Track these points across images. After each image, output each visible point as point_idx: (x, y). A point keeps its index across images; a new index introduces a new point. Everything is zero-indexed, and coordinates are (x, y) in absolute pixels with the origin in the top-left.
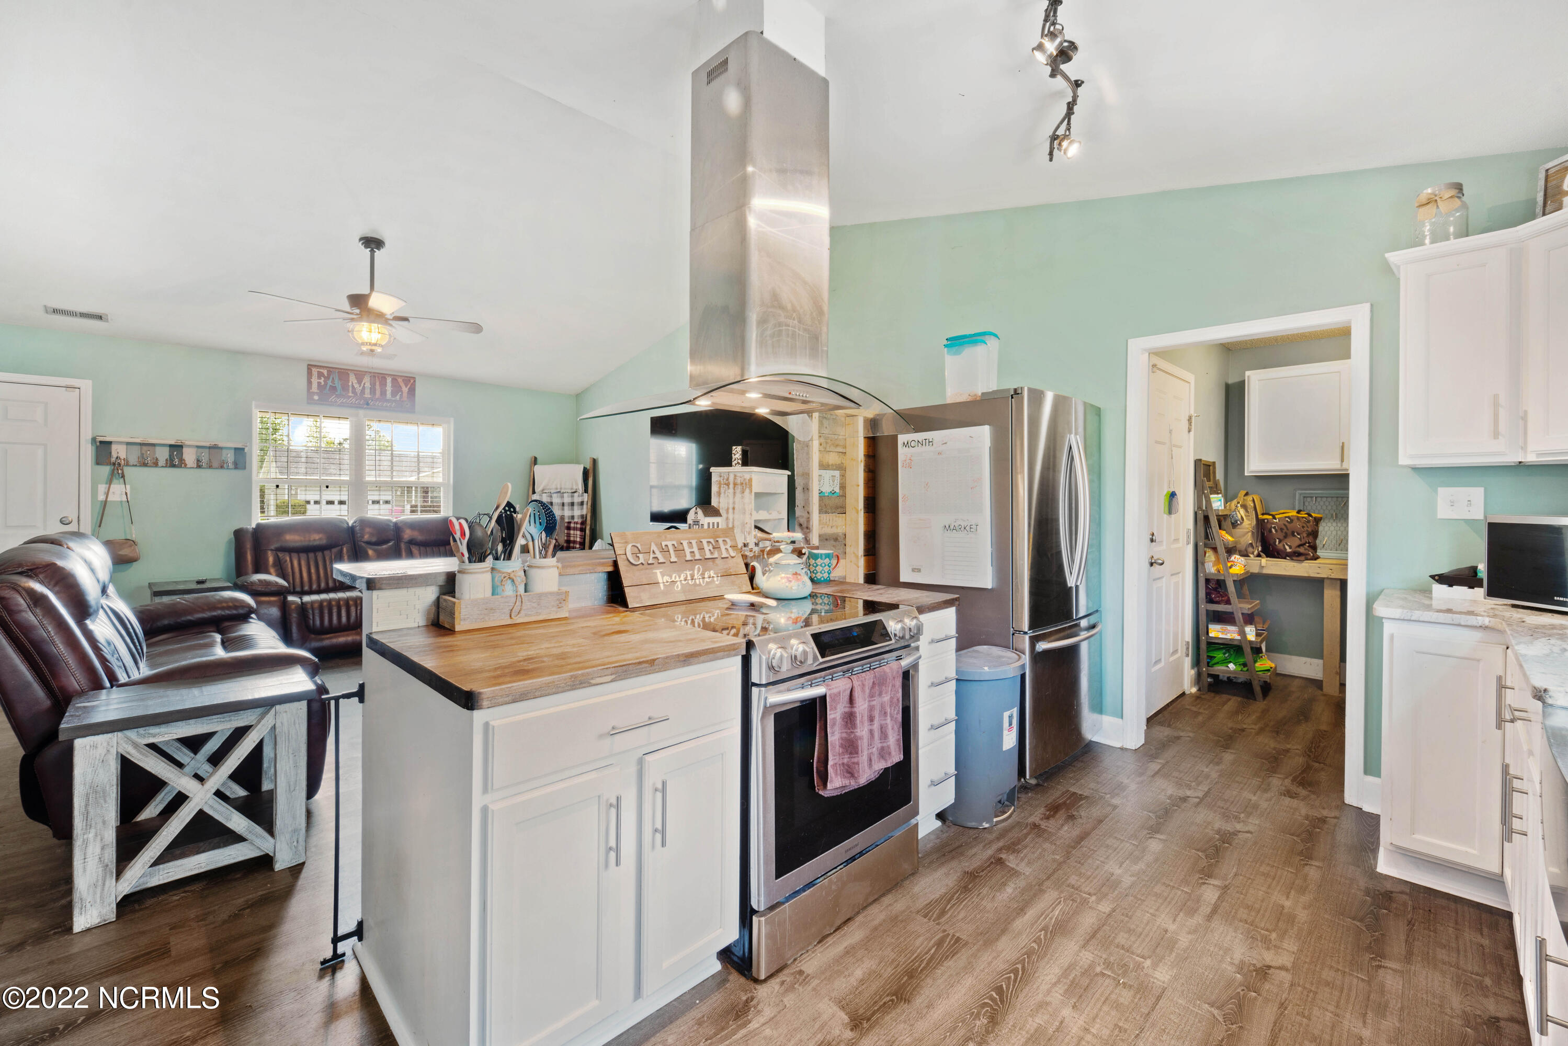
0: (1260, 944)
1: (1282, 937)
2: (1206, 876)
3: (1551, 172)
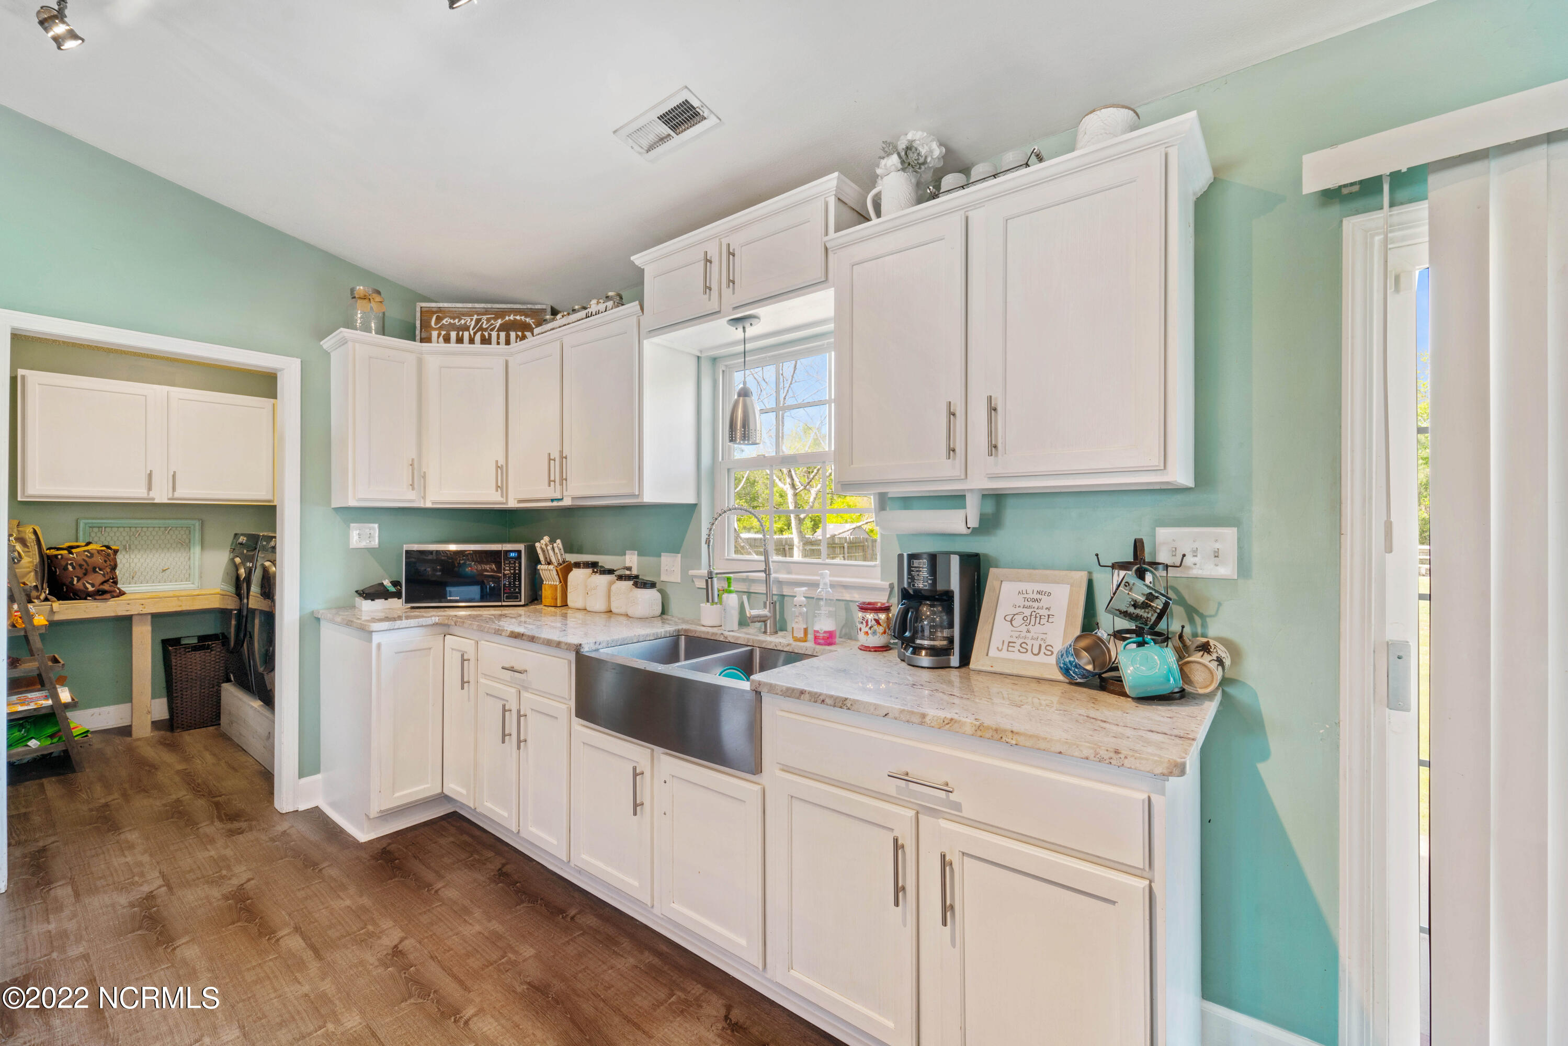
0: (371, 940)
1: (375, 924)
2: (270, 935)
3: (424, 309)
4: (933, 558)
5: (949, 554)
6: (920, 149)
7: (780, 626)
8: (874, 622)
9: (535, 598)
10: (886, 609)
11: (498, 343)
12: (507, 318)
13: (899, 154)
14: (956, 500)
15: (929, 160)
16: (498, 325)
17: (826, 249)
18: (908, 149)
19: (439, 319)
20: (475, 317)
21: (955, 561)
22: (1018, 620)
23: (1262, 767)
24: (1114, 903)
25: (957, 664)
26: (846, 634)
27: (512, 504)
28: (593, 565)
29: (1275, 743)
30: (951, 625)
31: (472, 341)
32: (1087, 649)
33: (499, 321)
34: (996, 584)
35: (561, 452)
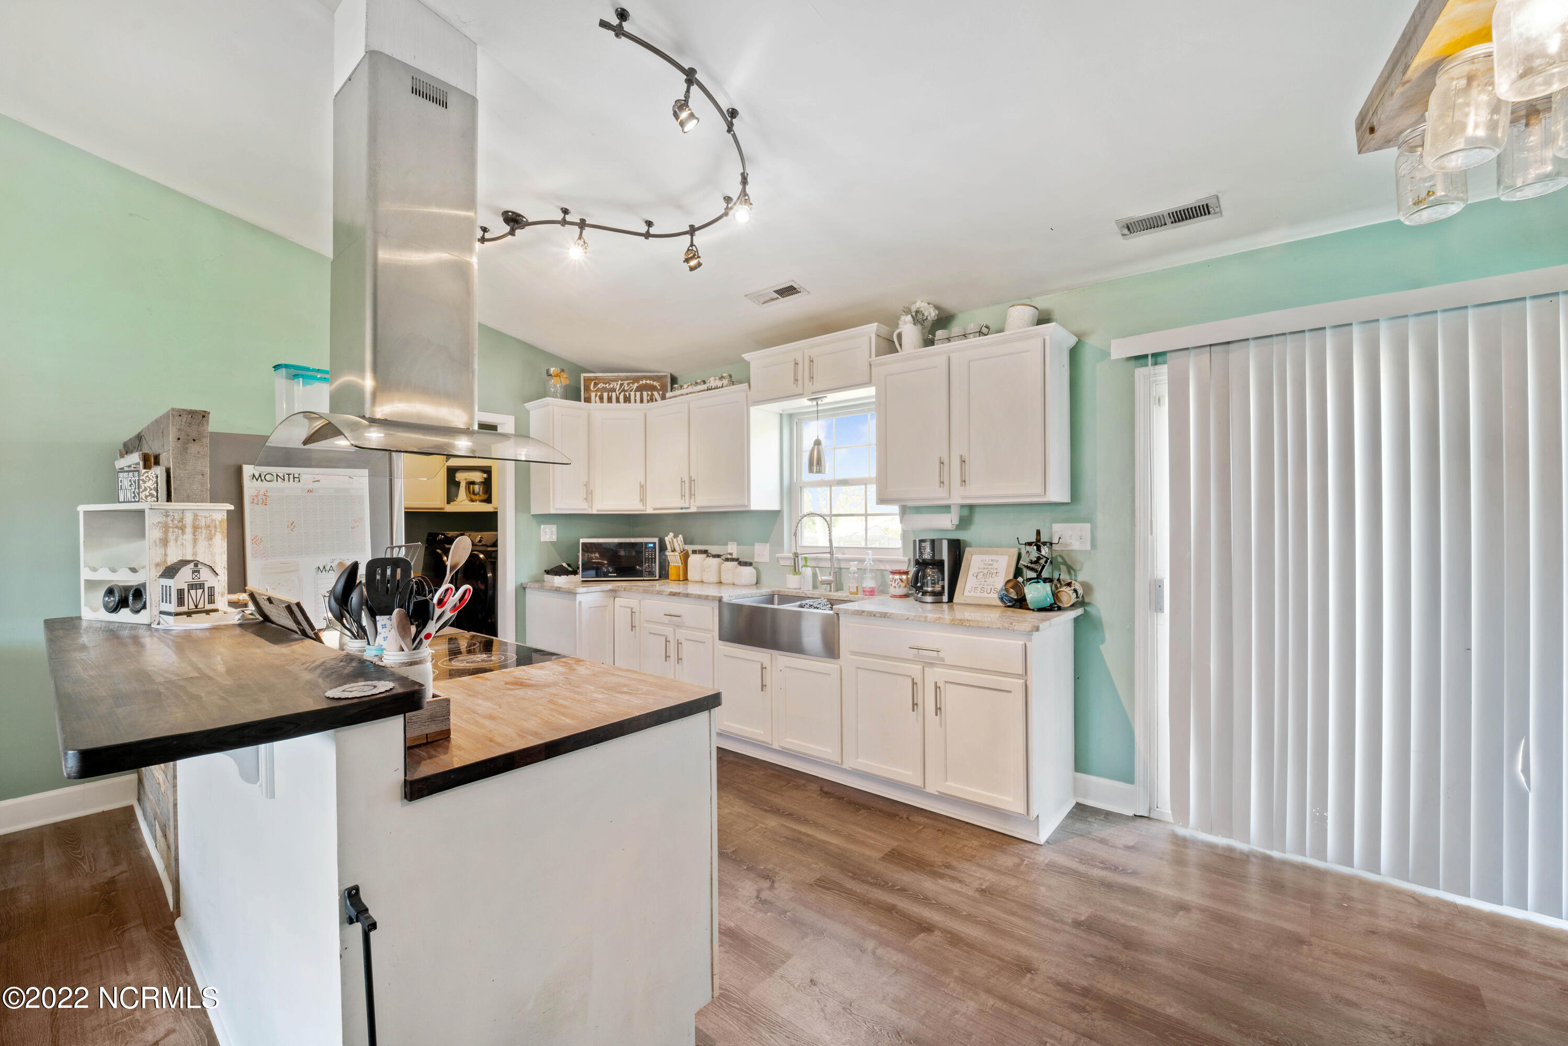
3: (586, 378)
4: (933, 542)
5: (941, 540)
6: (924, 312)
7: (839, 588)
8: (899, 580)
9: (664, 575)
10: (906, 573)
11: (635, 402)
12: (641, 382)
13: (912, 316)
14: (946, 508)
15: (929, 318)
16: (635, 388)
17: (870, 365)
18: (917, 312)
19: (596, 384)
20: (620, 382)
21: (945, 545)
22: (980, 576)
23: (1102, 647)
24: (1010, 692)
25: (947, 601)
26: (881, 591)
27: (649, 511)
28: (705, 552)
29: (1108, 635)
30: (943, 580)
31: (618, 401)
32: (1012, 588)
33: (636, 385)
34: (969, 556)
35: (690, 477)
